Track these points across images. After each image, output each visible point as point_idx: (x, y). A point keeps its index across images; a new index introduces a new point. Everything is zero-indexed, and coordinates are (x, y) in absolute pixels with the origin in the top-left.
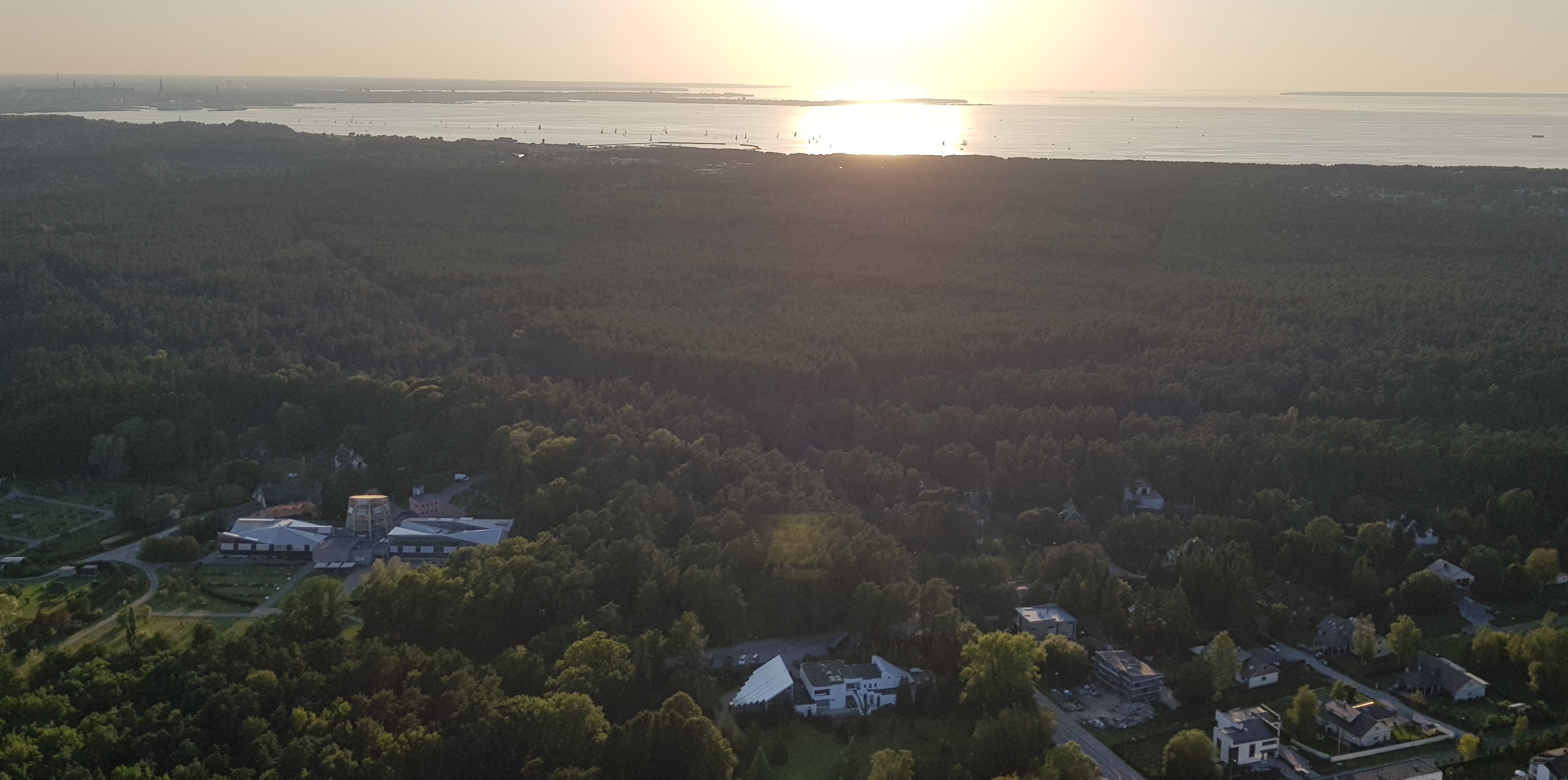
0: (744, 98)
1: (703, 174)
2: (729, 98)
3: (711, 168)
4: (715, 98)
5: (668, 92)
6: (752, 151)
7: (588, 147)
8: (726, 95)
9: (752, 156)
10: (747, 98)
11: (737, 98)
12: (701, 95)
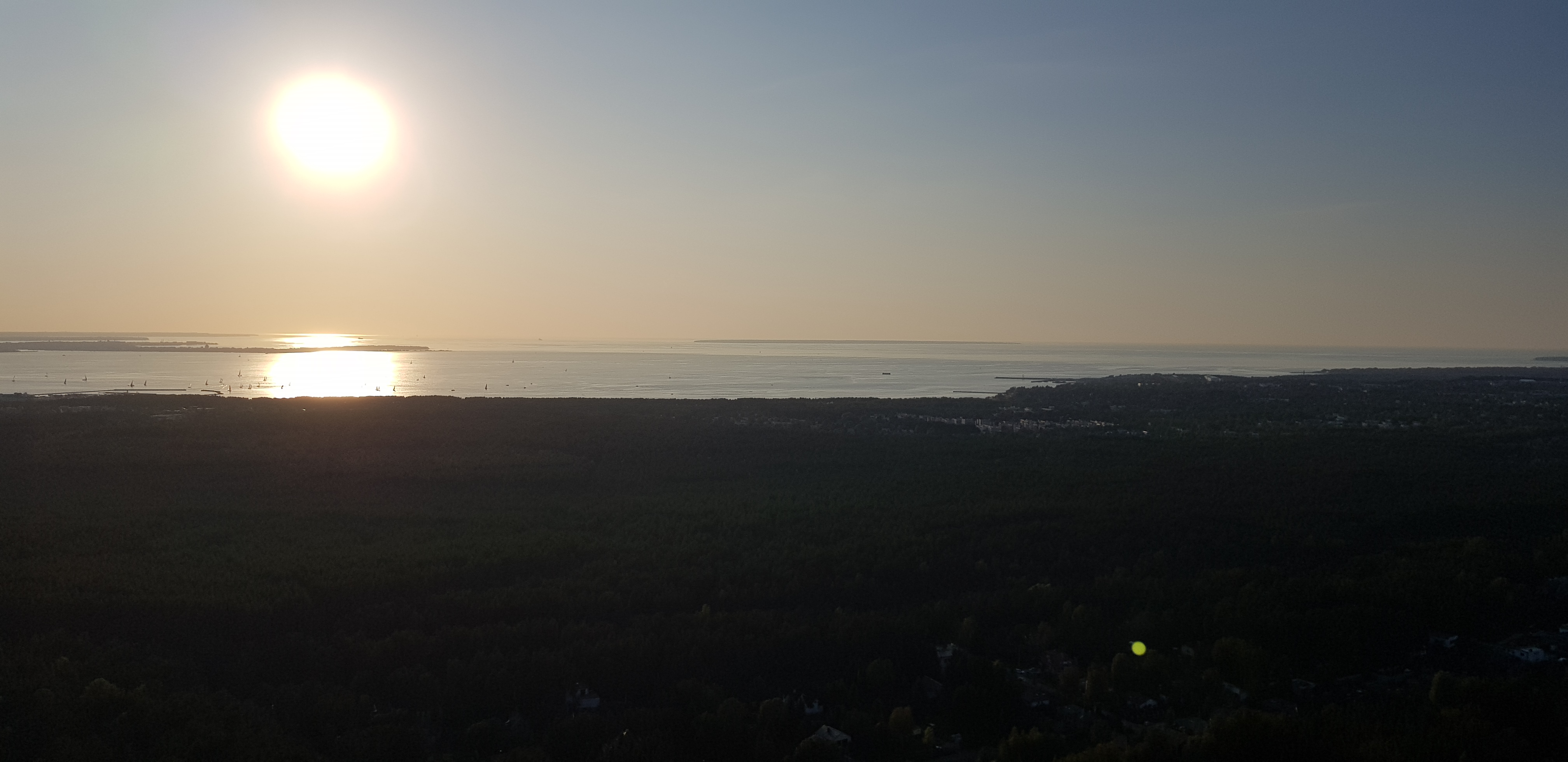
0: (207, 346)
1: (160, 419)
2: (191, 346)
3: (169, 413)
4: (177, 347)
5: (126, 341)
6: (214, 397)
7: (36, 396)
8: (188, 343)
9: (215, 400)
10: (210, 346)
11: (199, 346)
12: (162, 343)
